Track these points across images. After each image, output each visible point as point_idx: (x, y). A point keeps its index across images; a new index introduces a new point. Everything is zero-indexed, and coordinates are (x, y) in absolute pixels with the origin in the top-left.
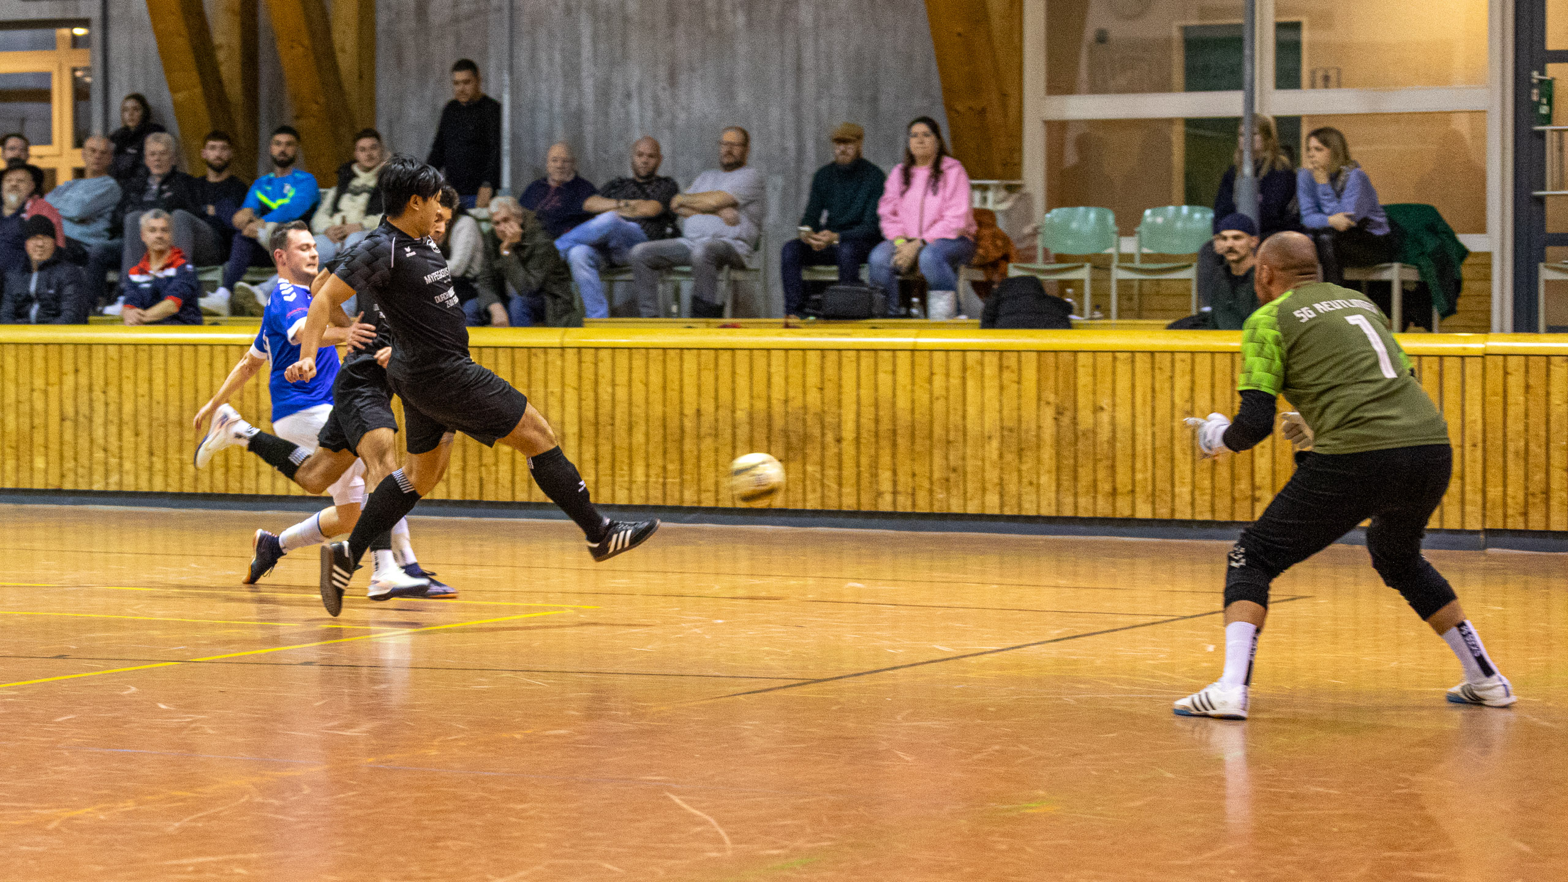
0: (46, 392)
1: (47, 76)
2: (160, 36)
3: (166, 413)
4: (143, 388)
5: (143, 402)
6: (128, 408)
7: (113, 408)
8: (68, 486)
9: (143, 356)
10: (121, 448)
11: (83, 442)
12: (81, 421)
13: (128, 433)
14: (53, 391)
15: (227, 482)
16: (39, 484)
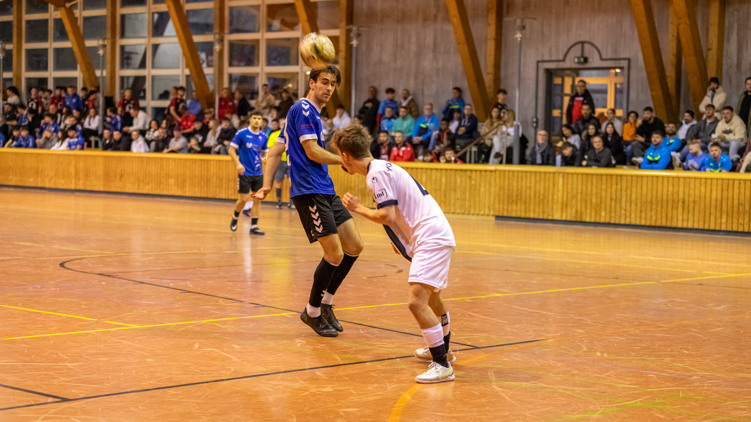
0: (606, 191)
1: (606, 85)
2: (648, 73)
3: (647, 198)
4: (639, 190)
5: (639, 195)
6: (634, 197)
7: (628, 196)
8: (612, 221)
9: (639, 180)
10: (631, 210)
11: (618, 207)
12: (617, 200)
13: (633, 205)
14: (609, 190)
15: (666, 223)
16: (602, 220)
